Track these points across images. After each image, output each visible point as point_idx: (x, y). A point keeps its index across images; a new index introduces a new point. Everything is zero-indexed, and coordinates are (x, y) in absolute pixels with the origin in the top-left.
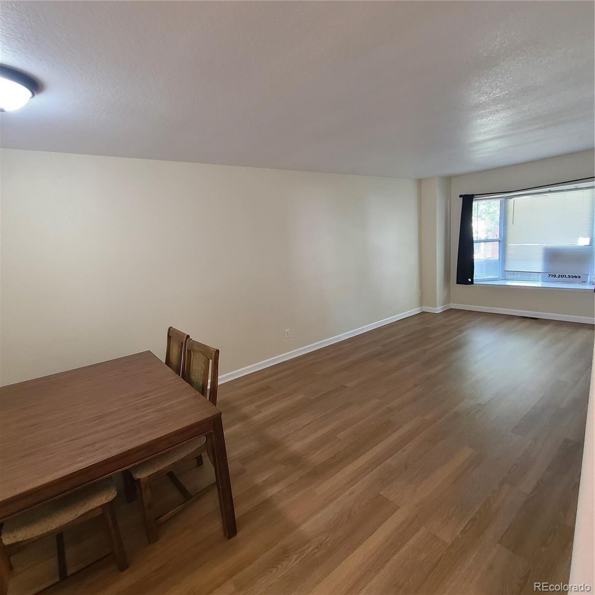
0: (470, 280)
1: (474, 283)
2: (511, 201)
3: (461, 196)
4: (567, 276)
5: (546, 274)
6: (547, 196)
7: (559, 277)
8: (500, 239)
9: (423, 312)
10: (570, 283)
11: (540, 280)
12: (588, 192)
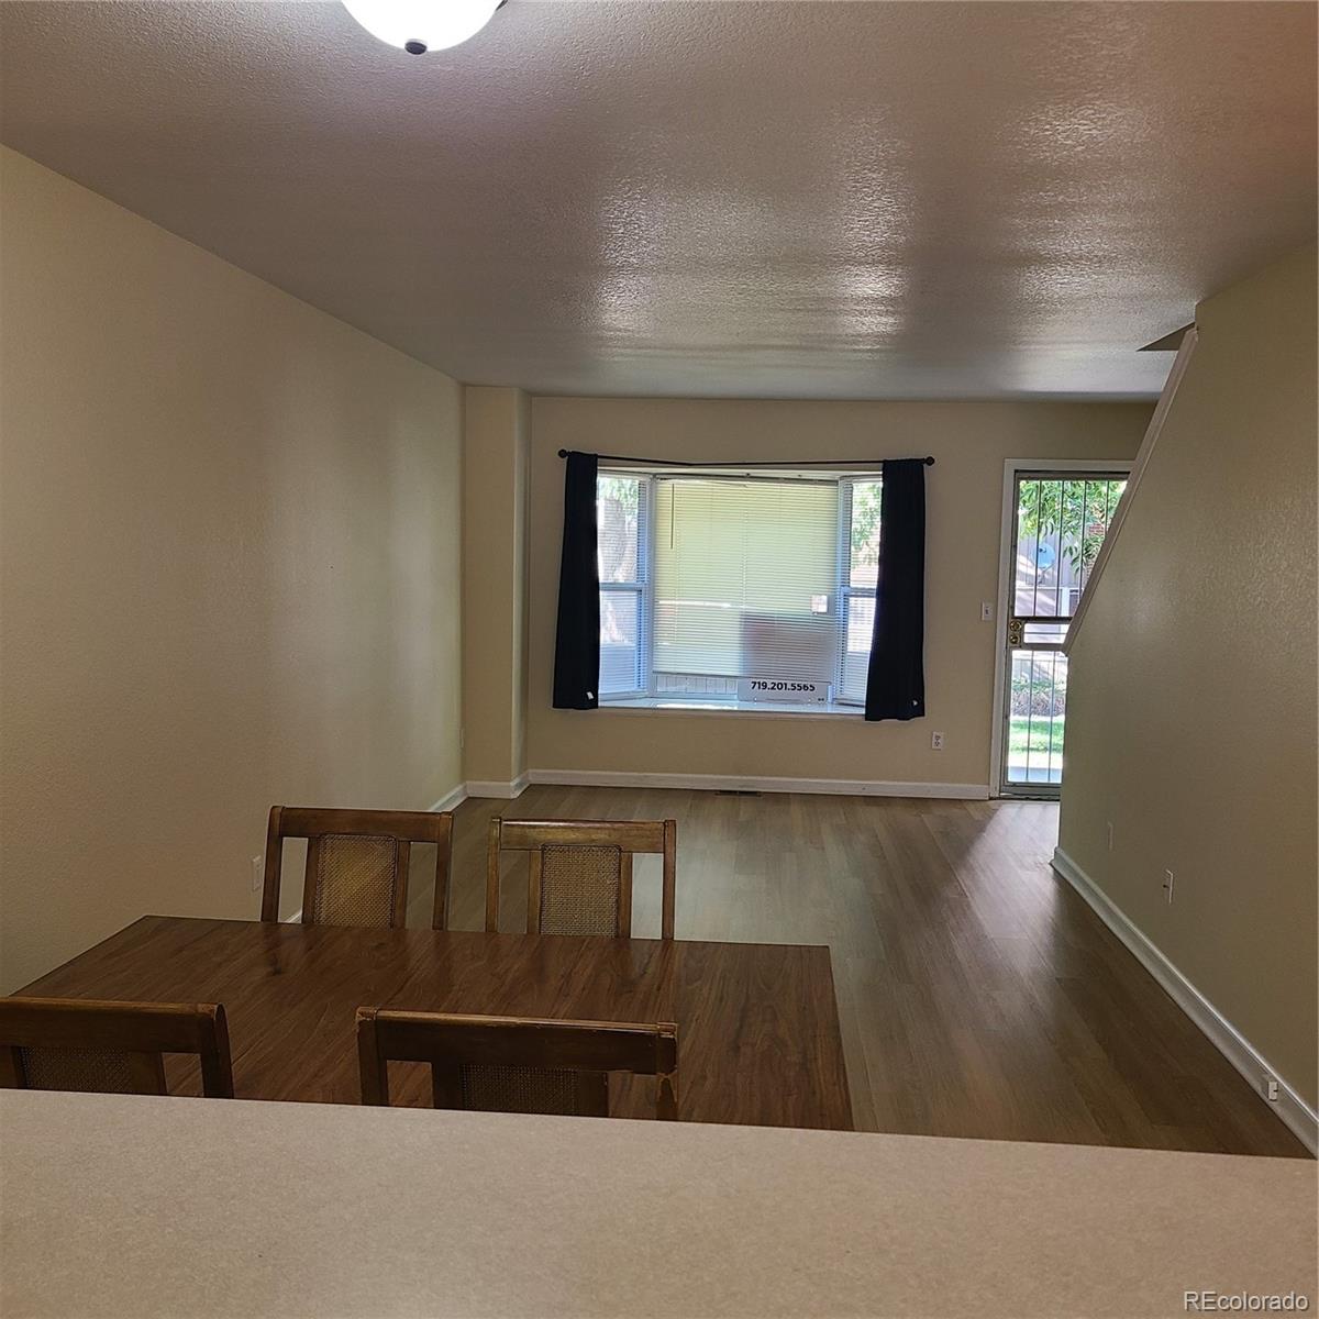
0: (590, 695)
1: (600, 704)
2: (666, 485)
3: (562, 454)
4: (789, 686)
5: (748, 680)
6: (744, 486)
7: (773, 688)
8: (640, 585)
9: (469, 798)
10: (796, 702)
11: (736, 697)
12: (824, 491)
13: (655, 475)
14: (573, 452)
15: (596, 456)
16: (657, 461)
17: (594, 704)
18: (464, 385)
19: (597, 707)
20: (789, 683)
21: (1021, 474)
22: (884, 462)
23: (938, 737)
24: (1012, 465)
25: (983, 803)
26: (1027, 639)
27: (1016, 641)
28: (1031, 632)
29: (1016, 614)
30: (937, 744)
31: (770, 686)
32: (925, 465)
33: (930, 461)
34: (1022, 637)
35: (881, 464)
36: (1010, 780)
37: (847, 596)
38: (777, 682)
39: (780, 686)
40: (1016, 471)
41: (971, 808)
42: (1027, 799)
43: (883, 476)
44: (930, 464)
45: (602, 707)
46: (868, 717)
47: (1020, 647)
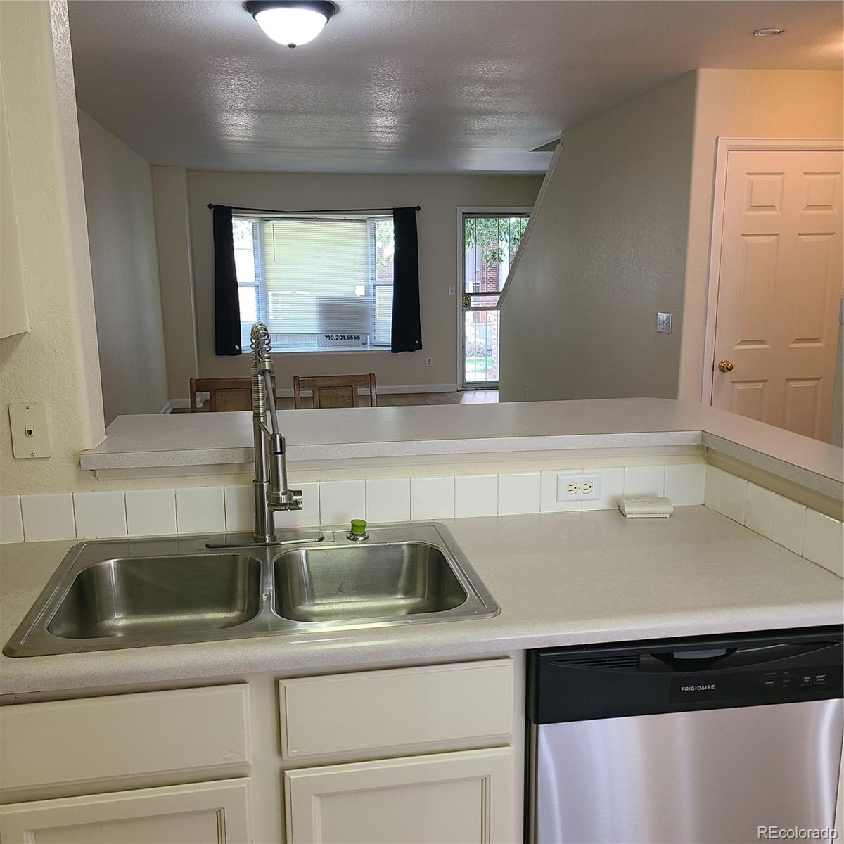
0: (237, 347)
1: (243, 352)
2: (269, 225)
3: (210, 206)
4: (346, 337)
5: (322, 335)
6: (314, 224)
7: (337, 339)
8: (258, 283)
9: (174, 409)
10: (351, 346)
11: (316, 344)
12: (359, 226)
13: (262, 218)
14: (217, 206)
15: (231, 208)
16: (263, 210)
17: (239, 352)
18: (152, 166)
19: (241, 354)
20: (346, 336)
21: (466, 215)
22: (394, 209)
23: (429, 360)
24: (461, 210)
25: (455, 394)
26: (472, 305)
27: (467, 306)
28: (474, 302)
29: (466, 292)
30: (429, 364)
31: (335, 338)
32: (416, 211)
33: (419, 208)
34: (470, 304)
35: (392, 211)
36: (467, 380)
37: (374, 286)
38: (339, 335)
39: (341, 338)
40: (463, 213)
41: (449, 395)
42: (476, 390)
43: (394, 217)
44: (418, 210)
45: (244, 354)
46: (393, 351)
47: (469, 310)
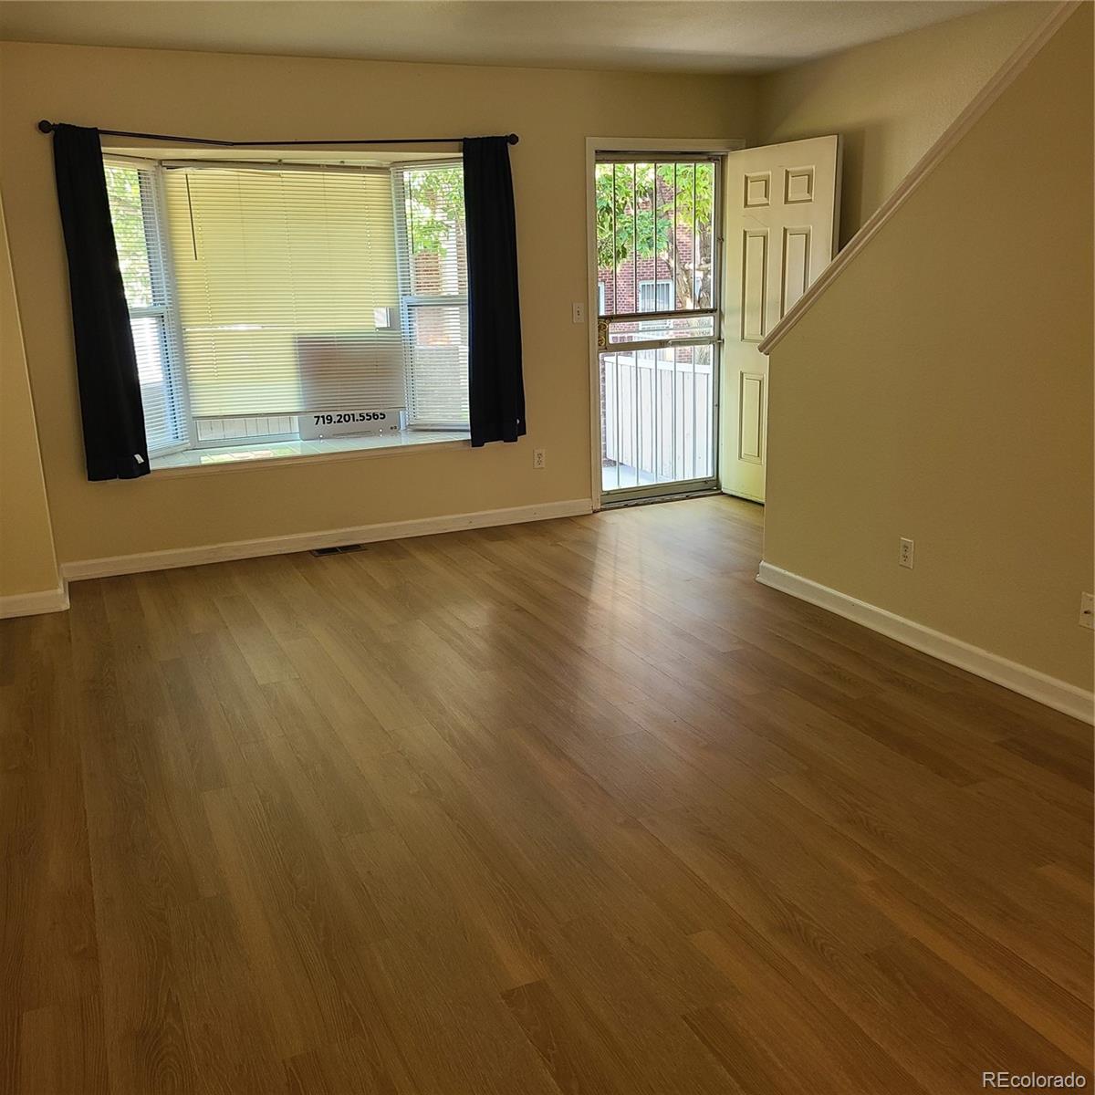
0: (139, 459)
2: (177, 176)
3: (43, 127)
4: (357, 417)
5: (308, 415)
6: (279, 175)
7: (339, 421)
8: (159, 310)
10: (368, 435)
11: (298, 436)
12: (374, 180)
13: (158, 160)
14: (59, 125)
15: (97, 132)
17: (144, 469)
19: (148, 471)
20: (357, 413)
21: (601, 156)
22: (465, 140)
23: (540, 455)
24: (594, 145)
25: (586, 519)
26: (612, 340)
27: (602, 343)
29: (602, 313)
30: (540, 463)
31: (335, 419)
32: (508, 144)
33: (513, 139)
34: (607, 339)
35: (460, 145)
36: (604, 488)
37: (410, 307)
38: (343, 413)
39: (345, 418)
40: (597, 152)
42: (626, 506)
44: (514, 143)
45: (156, 471)
46: (474, 442)
47: (607, 350)
